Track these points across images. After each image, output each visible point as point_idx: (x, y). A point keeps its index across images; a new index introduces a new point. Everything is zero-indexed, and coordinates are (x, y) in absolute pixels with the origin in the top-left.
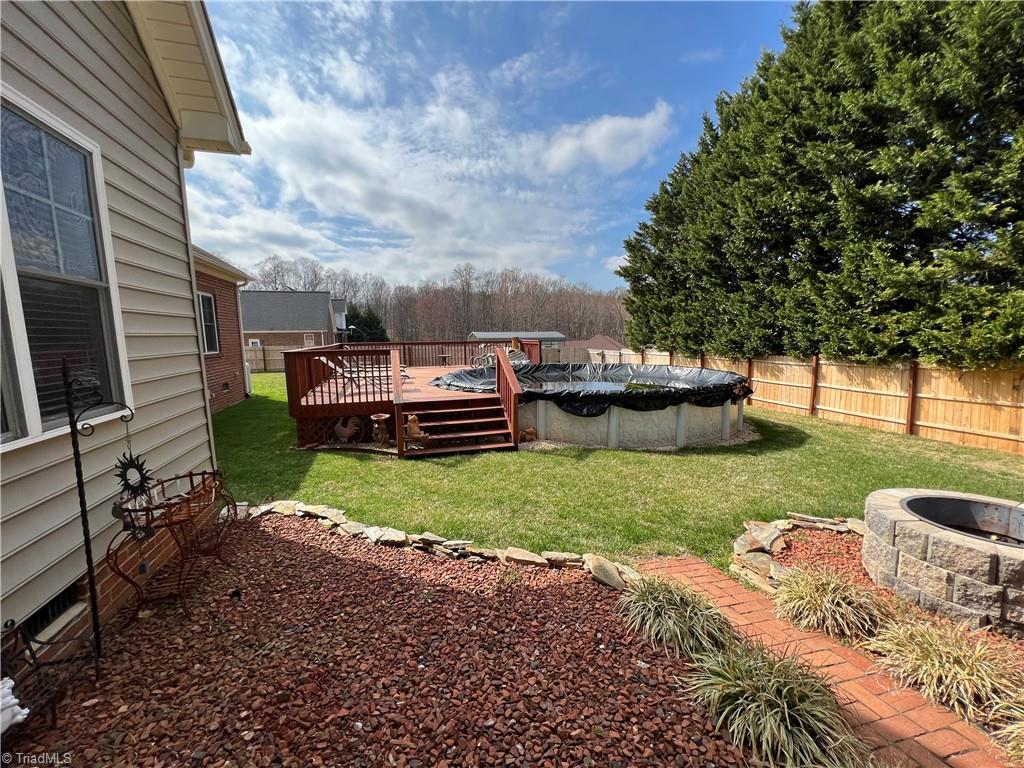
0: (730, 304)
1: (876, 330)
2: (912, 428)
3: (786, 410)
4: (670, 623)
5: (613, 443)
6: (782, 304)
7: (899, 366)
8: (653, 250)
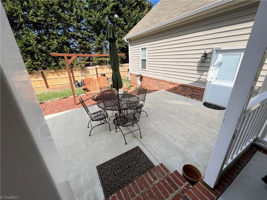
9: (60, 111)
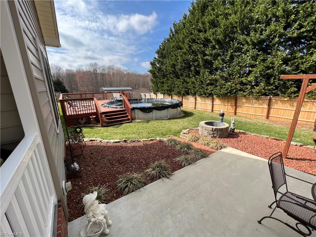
0: (178, 82)
1: (207, 90)
2: (212, 111)
3: (190, 108)
4: (173, 143)
5: (154, 119)
6: (189, 82)
7: (210, 97)
8: (158, 65)
9: (253, 153)
